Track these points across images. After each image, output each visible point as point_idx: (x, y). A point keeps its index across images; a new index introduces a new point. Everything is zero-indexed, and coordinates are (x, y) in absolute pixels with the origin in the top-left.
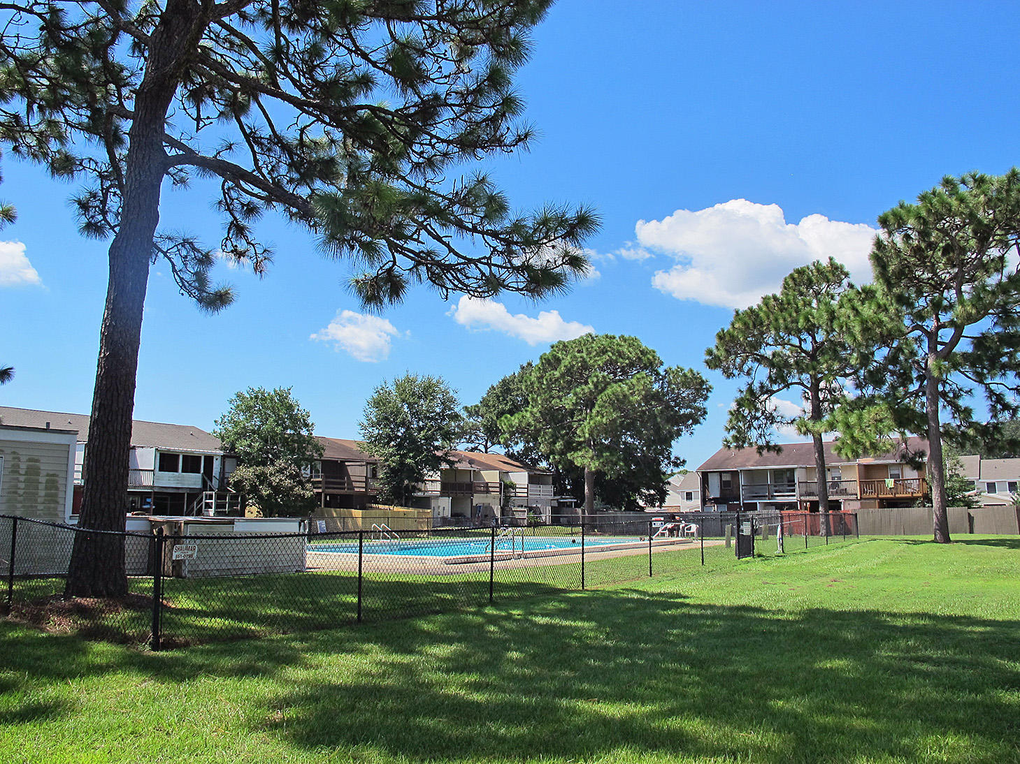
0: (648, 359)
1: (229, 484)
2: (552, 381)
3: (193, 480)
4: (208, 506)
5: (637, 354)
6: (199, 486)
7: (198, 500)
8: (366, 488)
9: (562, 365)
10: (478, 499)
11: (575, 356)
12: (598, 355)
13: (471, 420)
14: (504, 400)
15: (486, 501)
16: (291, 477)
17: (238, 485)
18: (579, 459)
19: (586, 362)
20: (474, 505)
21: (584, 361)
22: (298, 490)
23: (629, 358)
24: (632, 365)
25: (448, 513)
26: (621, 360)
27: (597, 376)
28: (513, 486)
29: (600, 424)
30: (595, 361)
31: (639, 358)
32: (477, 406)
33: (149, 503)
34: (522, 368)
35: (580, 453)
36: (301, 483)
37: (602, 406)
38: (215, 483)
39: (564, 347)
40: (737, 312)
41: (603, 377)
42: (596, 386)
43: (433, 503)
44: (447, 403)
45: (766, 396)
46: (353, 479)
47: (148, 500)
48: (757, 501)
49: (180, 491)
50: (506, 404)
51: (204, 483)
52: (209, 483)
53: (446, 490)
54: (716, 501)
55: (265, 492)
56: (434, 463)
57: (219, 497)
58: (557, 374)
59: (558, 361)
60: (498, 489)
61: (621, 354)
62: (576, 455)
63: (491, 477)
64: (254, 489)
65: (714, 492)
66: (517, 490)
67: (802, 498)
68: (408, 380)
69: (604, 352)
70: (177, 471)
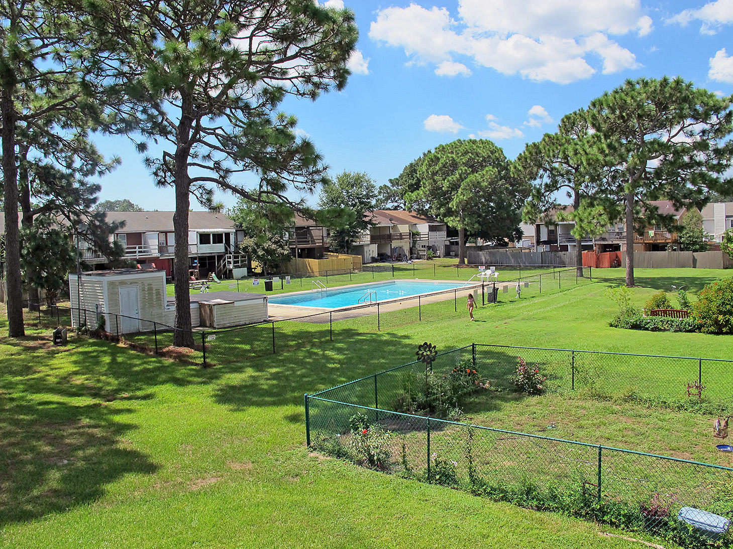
0: (495, 156)
1: (240, 249)
2: (434, 174)
3: (219, 248)
4: (229, 263)
5: (488, 153)
6: (223, 250)
7: (223, 258)
8: (322, 243)
9: (440, 162)
10: (395, 244)
11: (448, 157)
12: (462, 155)
13: (395, 188)
14: (412, 177)
15: (400, 245)
16: (275, 243)
17: (245, 249)
18: (451, 222)
19: (454, 160)
20: (393, 247)
21: (453, 160)
22: (280, 250)
23: (483, 157)
24: (484, 160)
25: (376, 255)
26: (477, 158)
27: (461, 170)
28: (418, 234)
29: (463, 200)
30: (461, 159)
31: (489, 156)
32: (397, 179)
33: (196, 263)
34: (424, 154)
35: (452, 218)
36: (281, 246)
37: (464, 189)
38: (232, 249)
39: (442, 149)
40: (527, 145)
41: (465, 170)
42: (460, 175)
43: (366, 249)
44: (370, 187)
45: (548, 193)
46: (315, 238)
47: (196, 261)
48: (568, 244)
49: (213, 255)
50: (413, 180)
51: (226, 249)
52: (228, 249)
53: (373, 240)
54: (545, 243)
55: (260, 253)
56: (364, 225)
57: (235, 257)
58: (437, 168)
59: (438, 159)
60: (408, 237)
61: (477, 154)
62: (449, 219)
63: (404, 229)
64: (255, 251)
65: (544, 237)
66: (421, 236)
67: (596, 242)
68: (345, 175)
69: (466, 153)
70: (209, 243)
